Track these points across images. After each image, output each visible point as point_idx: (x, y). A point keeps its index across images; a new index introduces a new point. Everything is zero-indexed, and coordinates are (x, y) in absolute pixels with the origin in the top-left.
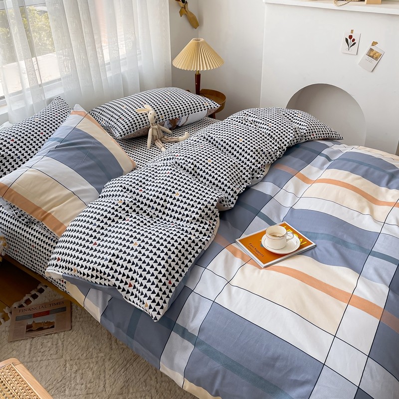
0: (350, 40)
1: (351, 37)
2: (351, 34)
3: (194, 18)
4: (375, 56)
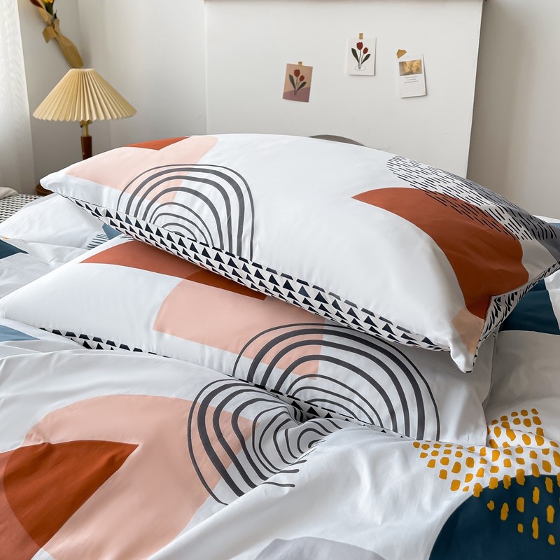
0: (360, 52)
1: (360, 46)
2: (360, 41)
3: (73, 49)
4: (414, 69)
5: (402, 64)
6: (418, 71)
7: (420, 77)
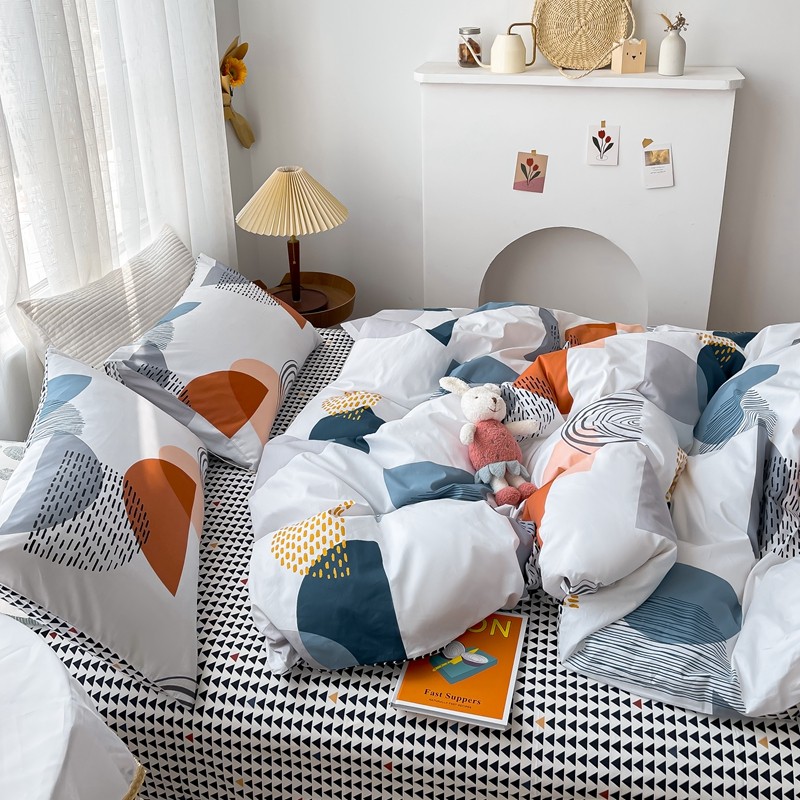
0: (602, 140)
1: (602, 134)
2: (602, 129)
4: (661, 159)
5: (648, 154)
6: (666, 161)
7: (667, 167)
